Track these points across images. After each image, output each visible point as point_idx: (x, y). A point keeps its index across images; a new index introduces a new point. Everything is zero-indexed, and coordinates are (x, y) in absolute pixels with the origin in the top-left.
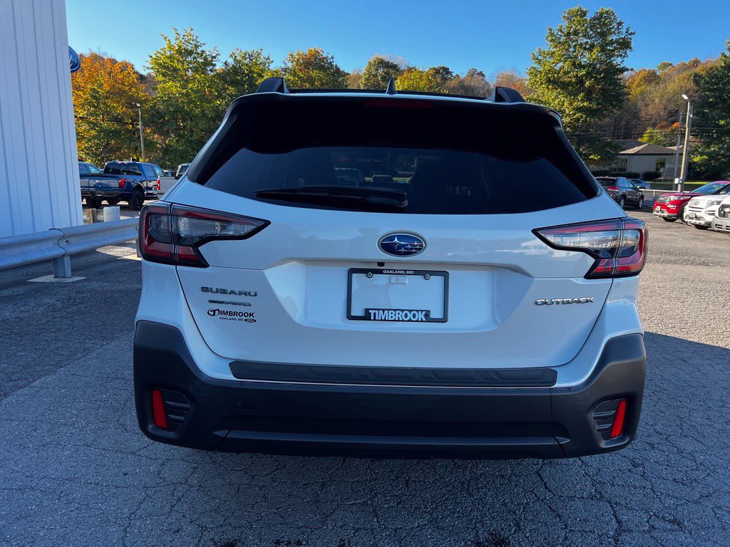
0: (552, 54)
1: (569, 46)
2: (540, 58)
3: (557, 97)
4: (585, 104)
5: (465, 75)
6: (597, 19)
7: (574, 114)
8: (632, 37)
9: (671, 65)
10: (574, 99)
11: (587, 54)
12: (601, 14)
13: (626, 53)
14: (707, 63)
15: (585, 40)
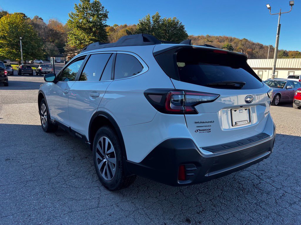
0: (78, 15)
1: (84, 13)
2: (73, 16)
3: (82, 34)
4: (94, 38)
5: (33, 18)
6: (94, 4)
7: (90, 41)
8: (108, 13)
9: (118, 25)
10: (89, 35)
11: (92, 17)
12: (96, 2)
13: (106, 19)
14: (129, 26)
15: (90, 12)
